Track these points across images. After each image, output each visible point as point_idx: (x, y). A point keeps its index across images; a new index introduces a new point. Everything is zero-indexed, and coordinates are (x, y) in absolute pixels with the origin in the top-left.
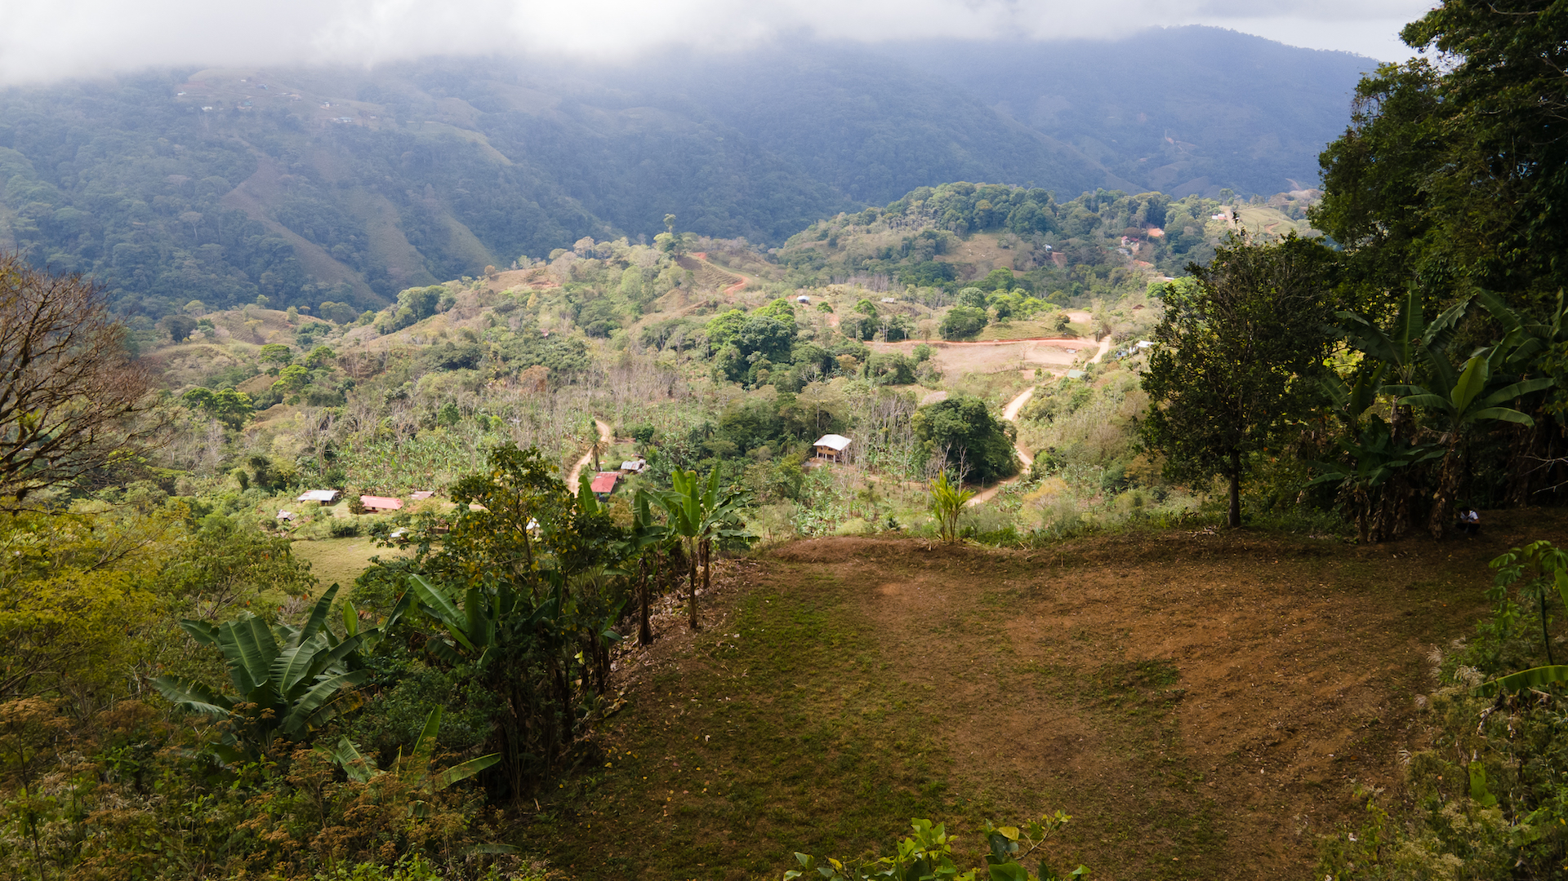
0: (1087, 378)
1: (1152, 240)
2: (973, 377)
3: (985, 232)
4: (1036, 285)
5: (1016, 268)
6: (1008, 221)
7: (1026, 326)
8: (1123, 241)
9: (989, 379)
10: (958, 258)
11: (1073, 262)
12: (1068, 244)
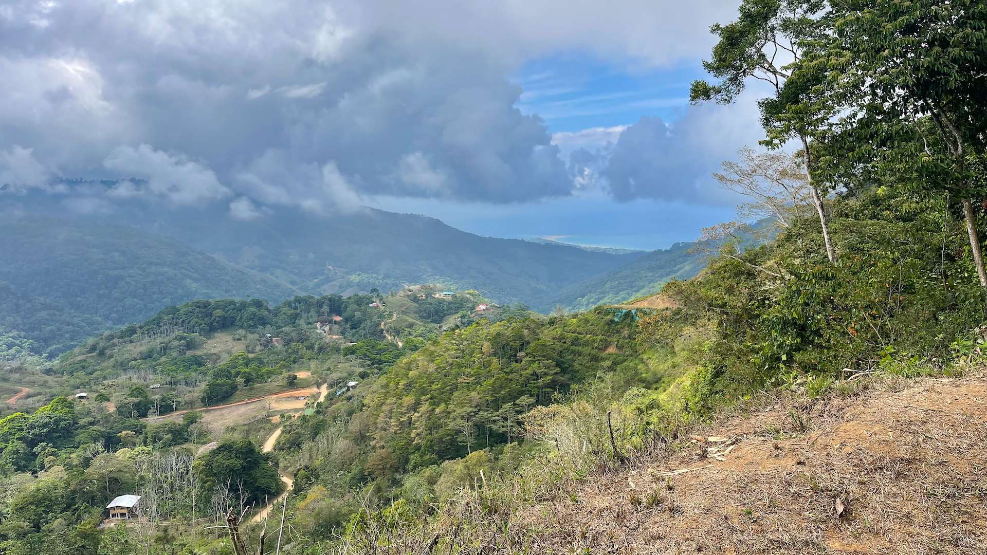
0: (318, 412)
1: (336, 323)
2: (233, 429)
3: (221, 332)
4: (265, 360)
5: (249, 352)
6: (237, 322)
7: (267, 386)
8: (318, 325)
9: (246, 428)
10: (205, 351)
11: (287, 343)
12: (282, 332)
